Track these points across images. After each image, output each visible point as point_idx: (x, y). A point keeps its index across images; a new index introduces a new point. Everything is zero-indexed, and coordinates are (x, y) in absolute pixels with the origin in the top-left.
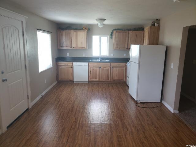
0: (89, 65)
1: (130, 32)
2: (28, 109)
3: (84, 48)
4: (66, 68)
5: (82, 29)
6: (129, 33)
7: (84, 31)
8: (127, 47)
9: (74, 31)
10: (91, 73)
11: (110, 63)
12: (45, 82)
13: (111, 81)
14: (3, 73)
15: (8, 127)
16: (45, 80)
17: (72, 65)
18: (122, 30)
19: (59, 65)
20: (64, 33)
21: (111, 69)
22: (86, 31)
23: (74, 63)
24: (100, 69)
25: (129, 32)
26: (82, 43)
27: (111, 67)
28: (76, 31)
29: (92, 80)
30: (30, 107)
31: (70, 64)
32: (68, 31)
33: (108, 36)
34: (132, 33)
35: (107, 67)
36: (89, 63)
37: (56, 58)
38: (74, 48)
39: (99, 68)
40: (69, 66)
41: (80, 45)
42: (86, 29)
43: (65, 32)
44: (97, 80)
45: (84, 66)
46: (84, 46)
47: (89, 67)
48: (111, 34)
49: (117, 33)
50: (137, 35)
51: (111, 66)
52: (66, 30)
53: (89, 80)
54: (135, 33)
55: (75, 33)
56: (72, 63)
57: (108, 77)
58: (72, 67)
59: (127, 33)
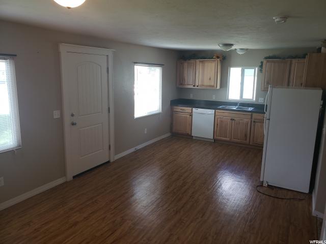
0: (216, 113)
1: (294, 61)
2: (109, 162)
3: (214, 86)
4: (183, 115)
5: (212, 58)
6: (291, 64)
7: (214, 61)
9: (200, 61)
10: (218, 126)
11: (250, 114)
12: (146, 132)
13: (251, 144)
14: (72, 115)
15: (74, 177)
16: (146, 129)
17: (191, 111)
18: (280, 58)
19: (175, 110)
20: (186, 64)
21: (253, 123)
22: (217, 61)
23: (194, 109)
24: (233, 121)
25: (291, 61)
26: (210, 79)
27: (253, 120)
29: (219, 138)
30: (112, 161)
31: (188, 109)
33: (257, 69)
34: (298, 62)
35: (245, 120)
36: (216, 111)
37: (171, 101)
38: (197, 86)
39: (231, 119)
40: (187, 113)
41: (207, 83)
42: (218, 57)
43: (188, 63)
44: (228, 139)
45: (208, 114)
47: (216, 117)
48: (260, 64)
49: (268, 64)
51: (251, 118)
52: (189, 60)
53: (215, 137)
55: (201, 64)
56: (191, 109)
57: (246, 136)
58: (191, 115)
59: (288, 63)
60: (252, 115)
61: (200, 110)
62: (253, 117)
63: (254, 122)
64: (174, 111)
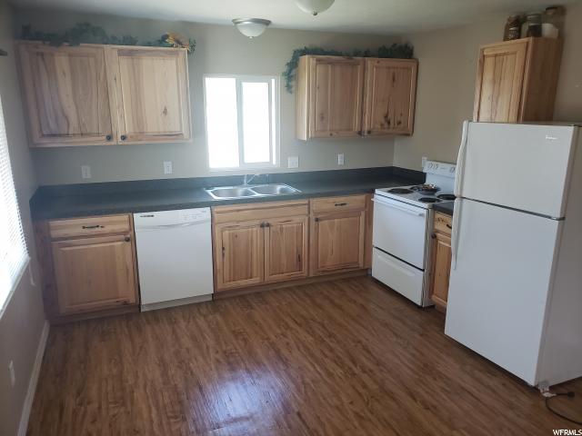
0: (216, 215)
1: (370, 62)
3: (178, 135)
6: (364, 69)
7: (172, 53)
8: (356, 128)
9: (121, 53)
10: (227, 252)
11: (306, 202)
13: (311, 275)
19: (54, 234)
21: (313, 225)
22: (181, 55)
23: (136, 216)
24: (267, 229)
25: (364, 63)
26: (165, 112)
27: (313, 217)
28: (130, 54)
29: (233, 284)
31: (115, 223)
32: (84, 48)
33: (273, 81)
34: (377, 68)
35: (297, 219)
36: (216, 209)
38: (124, 138)
39: (262, 226)
40: (112, 234)
41: (155, 124)
42: (180, 43)
43: (70, 55)
44: (256, 280)
45: (192, 224)
46: (175, 128)
47: (217, 230)
48: (285, 69)
49: (320, 69)
50: (394, 79)
51: (309, 213)
53: (220, 287)
54: (389, 68)
55: (125, 63)
56: (125, 217)
57: (299, 258)
58: (130, 238)
59: (360, 68)
60: (309, 204)
61: (161, 217)
62: (313, 208)
63: (317, 220)
64: (56, 240)
